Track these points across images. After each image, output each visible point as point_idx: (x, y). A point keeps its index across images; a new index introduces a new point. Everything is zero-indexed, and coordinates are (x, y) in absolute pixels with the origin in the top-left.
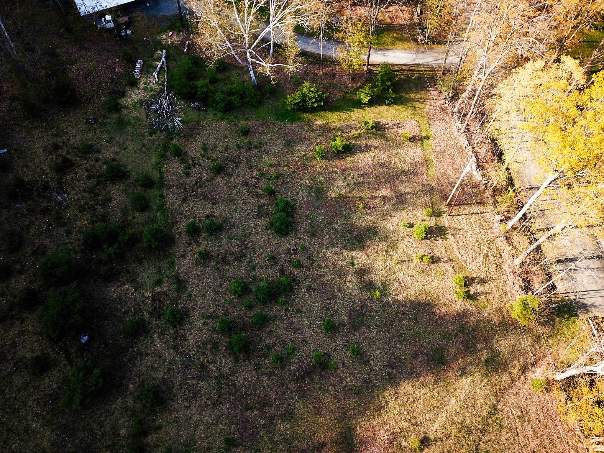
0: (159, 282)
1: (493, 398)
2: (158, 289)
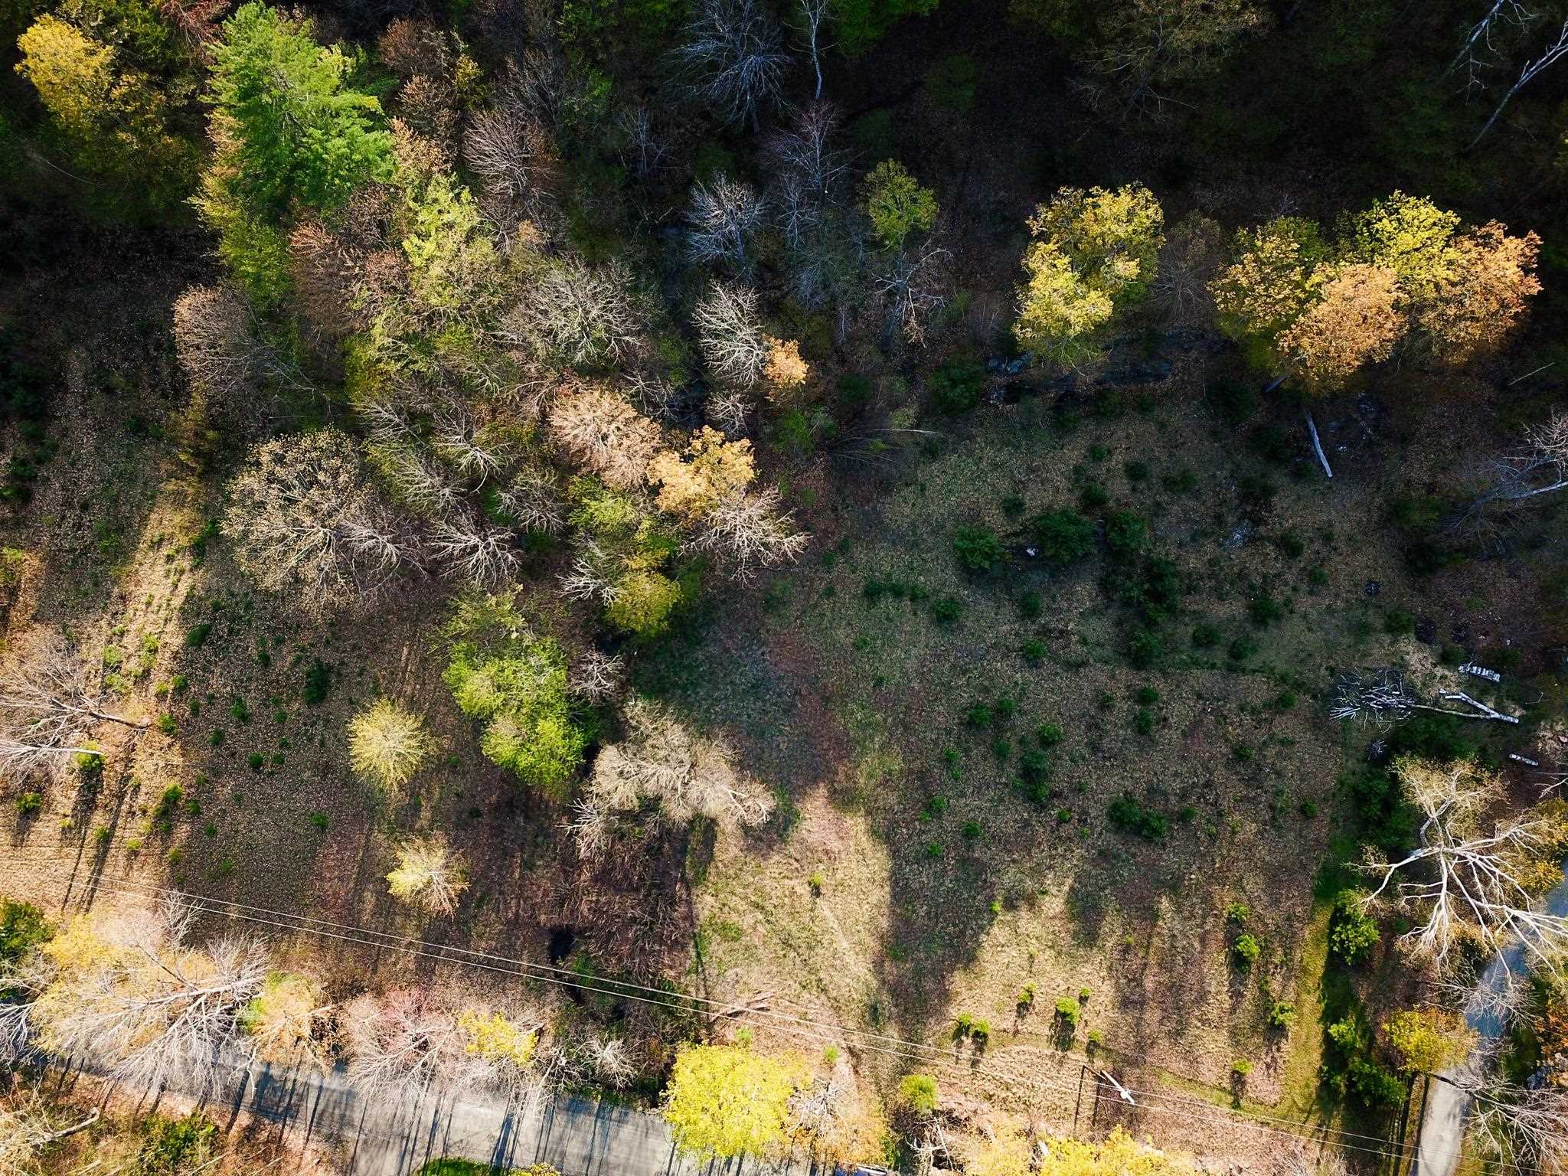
0: (1084, 641)
1: (834, 994)
2: (1074, 638)
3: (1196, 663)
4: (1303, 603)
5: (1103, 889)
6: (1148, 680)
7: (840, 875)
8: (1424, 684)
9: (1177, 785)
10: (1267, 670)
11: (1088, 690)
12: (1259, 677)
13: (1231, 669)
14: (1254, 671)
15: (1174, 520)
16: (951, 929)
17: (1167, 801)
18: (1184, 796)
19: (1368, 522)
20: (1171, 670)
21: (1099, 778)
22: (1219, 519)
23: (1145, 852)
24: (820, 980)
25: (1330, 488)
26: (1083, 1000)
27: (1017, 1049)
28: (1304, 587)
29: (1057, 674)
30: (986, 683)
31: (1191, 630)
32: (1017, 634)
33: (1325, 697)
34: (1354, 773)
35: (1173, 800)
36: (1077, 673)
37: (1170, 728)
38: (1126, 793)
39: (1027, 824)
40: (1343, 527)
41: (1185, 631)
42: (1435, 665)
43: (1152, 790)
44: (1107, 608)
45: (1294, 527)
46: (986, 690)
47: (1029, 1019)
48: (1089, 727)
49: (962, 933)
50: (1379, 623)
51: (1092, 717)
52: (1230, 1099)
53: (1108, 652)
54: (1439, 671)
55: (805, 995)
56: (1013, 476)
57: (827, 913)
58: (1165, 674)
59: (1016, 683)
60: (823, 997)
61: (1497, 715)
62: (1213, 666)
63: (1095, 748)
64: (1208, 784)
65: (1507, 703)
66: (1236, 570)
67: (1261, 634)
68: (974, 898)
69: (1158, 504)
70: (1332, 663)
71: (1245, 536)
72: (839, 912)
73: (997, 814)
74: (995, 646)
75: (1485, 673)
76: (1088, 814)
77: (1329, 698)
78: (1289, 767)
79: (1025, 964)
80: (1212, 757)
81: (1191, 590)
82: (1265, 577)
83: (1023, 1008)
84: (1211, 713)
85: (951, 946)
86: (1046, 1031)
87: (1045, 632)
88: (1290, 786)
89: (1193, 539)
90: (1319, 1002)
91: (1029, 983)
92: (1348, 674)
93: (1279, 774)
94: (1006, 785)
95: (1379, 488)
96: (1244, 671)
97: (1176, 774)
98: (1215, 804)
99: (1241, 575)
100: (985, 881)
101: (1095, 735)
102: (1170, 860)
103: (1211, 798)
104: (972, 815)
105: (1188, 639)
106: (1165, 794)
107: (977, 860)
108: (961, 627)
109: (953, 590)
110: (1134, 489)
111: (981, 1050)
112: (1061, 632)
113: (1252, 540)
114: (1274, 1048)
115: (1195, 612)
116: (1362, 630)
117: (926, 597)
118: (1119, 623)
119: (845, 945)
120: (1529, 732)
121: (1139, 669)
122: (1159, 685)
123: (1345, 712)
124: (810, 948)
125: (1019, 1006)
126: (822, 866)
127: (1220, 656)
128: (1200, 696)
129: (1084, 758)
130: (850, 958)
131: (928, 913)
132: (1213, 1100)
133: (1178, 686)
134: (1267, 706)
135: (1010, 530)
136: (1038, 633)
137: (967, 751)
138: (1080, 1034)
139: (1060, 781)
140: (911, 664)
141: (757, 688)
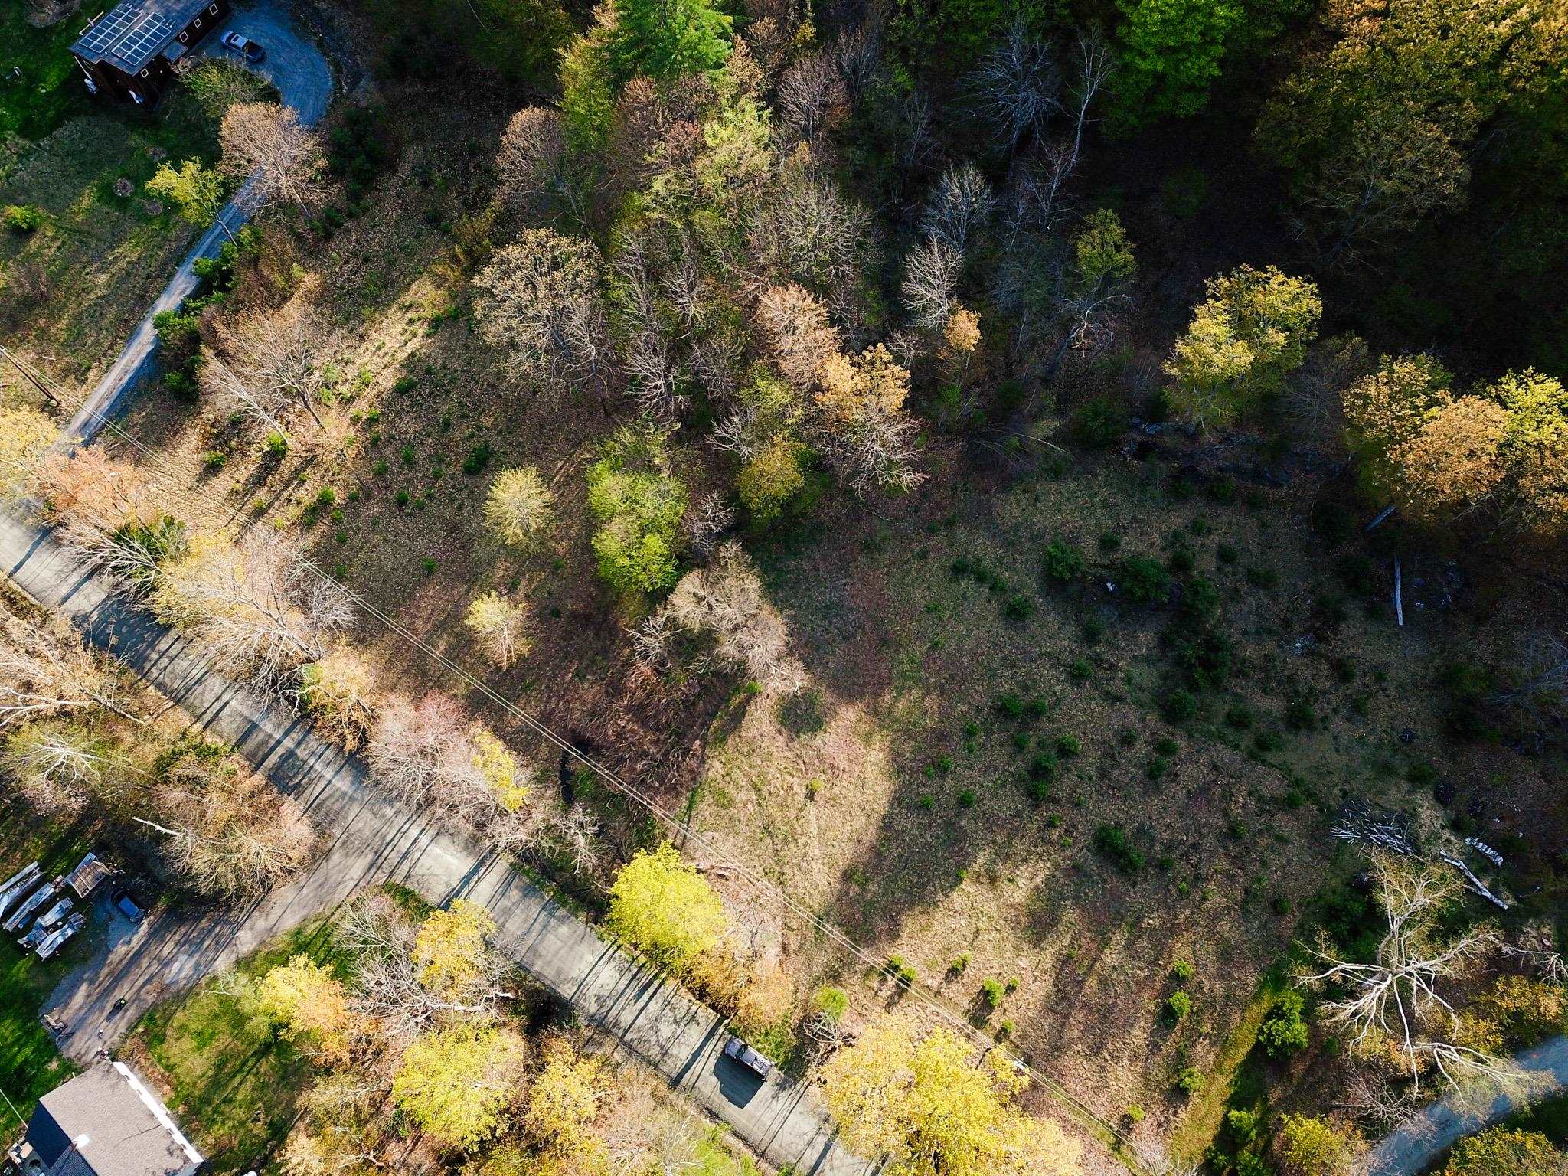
0: (1128, 680)
1: (790, 890)
2: (1121, 675)
3: (1222, 738)
4: (1338, 725)
5: (1065, 899)
6: (1173, 735)
7: (836, 791)
8: (1428, 840)
9: (1166, 836)
10: (1285, 769)
11: (1116, 723)
12: (1275, 772)
13: (1252, 756)
14: (1273, 766)
15: (1246, 609)
16: (915, 878)
17: (1152, 845)
18: (1169, 848)
19: (1423, 677)
20: (1197, 735)
21: (1099, 801)
22: (1287, 624)
23: (1115, 882)
24: (783, 874)
25: (1397, 634)
26: (1010, 989)
27: (934, 1008)
28: (1344, 712)
29: (1094, 699)
30: (1029, 683)
31: (1227, 708)
32: (1072, 652)
33: (1331, 814)
34: (1334, 892)
35: (1158, 847)
36: (1112, 705)
37: (1178, 784)
38: (1118, 823)
39: (1018, 814)
40: (1397, 673)
41: (1222, 707)
42: (1444, 828)
43: (1141, 831)
44: (1159, 660)
45: (1353, 656)
46: (1026, 689)
47: (953, 986)
48: (1105, 755)
49: (924, 886)
50: (1404, 770)
51: (1111, 747)
52: (1112, 1140)
53: (1146, 697)
54: (1446, 835)
55: (765, 881)
56: (1118, 519)
57: (812, 818)
58: (1190, 736)
59: (1055, 693)
60: (779, 890)
61: (1488, 895)
62: (1237, 746)
63: (1104, 774)
64: (1195, 847)
65: (1501, 888)
66: (1287, 673)
67: (1290, 737)
68: (946, 859)
69: (1236, 590)
70: (1347, 787)
71: (1305, 647)
72: (823, 823)
73: (995, 795)
74: (1048, 655)
75: (1490, 852)
76: (1074, 827)
77: (1334, 817)
78: (1276, 861)
79: (970, 937)
80: (1207, 824)
81: (1240, 674)
82: (1311, 688)
83: (954, 973)
84: (1220, 786)
85: (911, 893)
86: (965, 1003)
87: (1097, 660)
88: (1270, 880)
89: (1258, 633)
90: (1229, 1085)
91: (967, 954)
92: (1359, 802)
93: (1264, 864)
94: (1013, 775)
95: (1442, 652)
96: (1263, 762)
97: (1168, 826)
98: (1196, 866)
99: (1291, 679)
100: (962, 849)
101: (1108, 762)
102: (1135, 898)
103: (1194, 860)
104: (972, 787)
105: (1222, 716)
106: (1153, 839)
107: (961, 827)
108: (1025, 628)
109: (1029, 593)
110: (1219, 569)
111: (900, 996)
112: (1111, 665)
113: (1309, 653)
114: (1172, 1110)
115: (1236, 695)
116: (1385, 770)
117: (1003, 590)
118: (1165, 677)
119: (817, 852)
120: (1515, 922)
121: (1168, 723)
122: (1182, 743)
123: (1344, 834)
124: (786, 842)
125: (949, 970)
126: (823, 777)
127: (1246, 740)
128: (1215, 767)
129: (1090, 779)
130: (816, 866)
131: (900, 856)
132: (1097, 1134)
133: (1198, 751)
134: (1274, 800)
135: (1099, 560)
136: (1090, 659)
137: (989, 733)
138: (996, 1019)
139: (1061, 790)
140: (969, 643)
141: (827, 609)
